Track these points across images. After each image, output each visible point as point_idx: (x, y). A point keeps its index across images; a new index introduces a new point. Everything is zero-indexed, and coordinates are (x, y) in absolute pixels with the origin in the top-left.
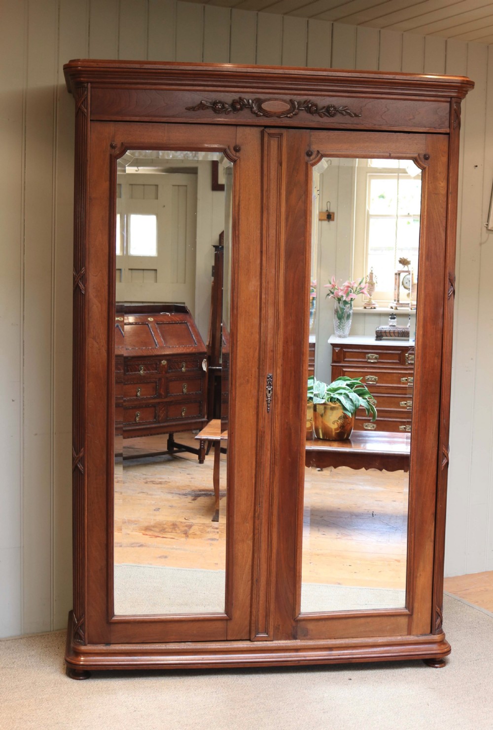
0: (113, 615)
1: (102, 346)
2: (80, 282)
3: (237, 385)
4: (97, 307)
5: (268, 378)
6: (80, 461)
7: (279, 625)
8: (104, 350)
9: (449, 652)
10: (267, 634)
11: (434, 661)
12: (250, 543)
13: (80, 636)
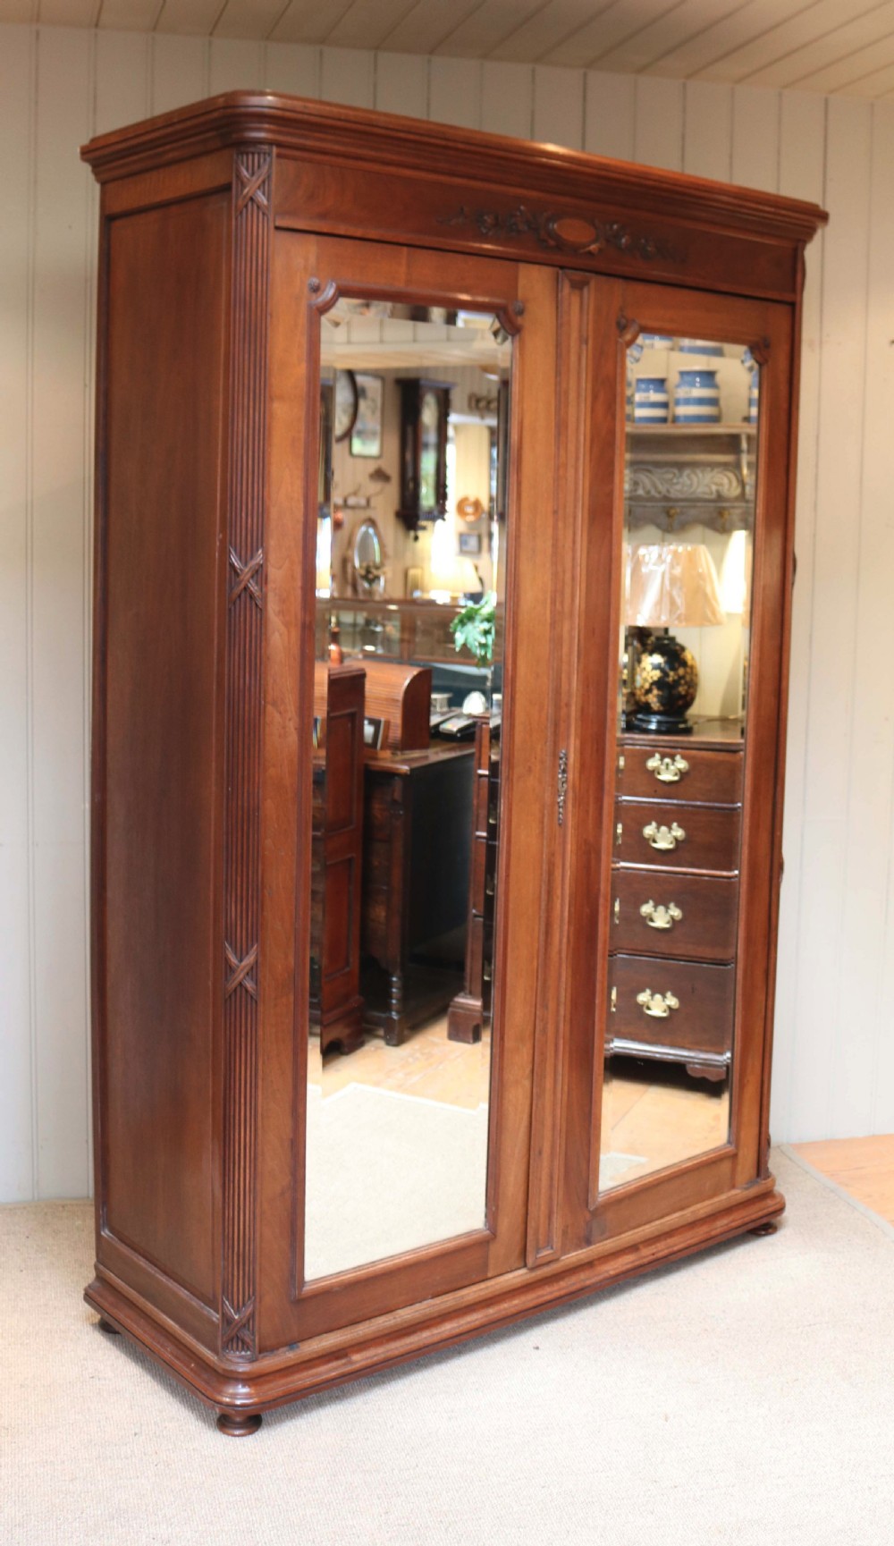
0: (302, 1282)
1: (290, 720)
2: (251, 581)
3: (515, 780)
4: (281, 635)
5: (561, 758)
6: (247, 974)
7: (567, 1227)
8: (293, 730)
9: (781, 1210)
10: (552, 1248)
11: (764, 1227)
12: (527, 1083)
13: (243, 1342)
